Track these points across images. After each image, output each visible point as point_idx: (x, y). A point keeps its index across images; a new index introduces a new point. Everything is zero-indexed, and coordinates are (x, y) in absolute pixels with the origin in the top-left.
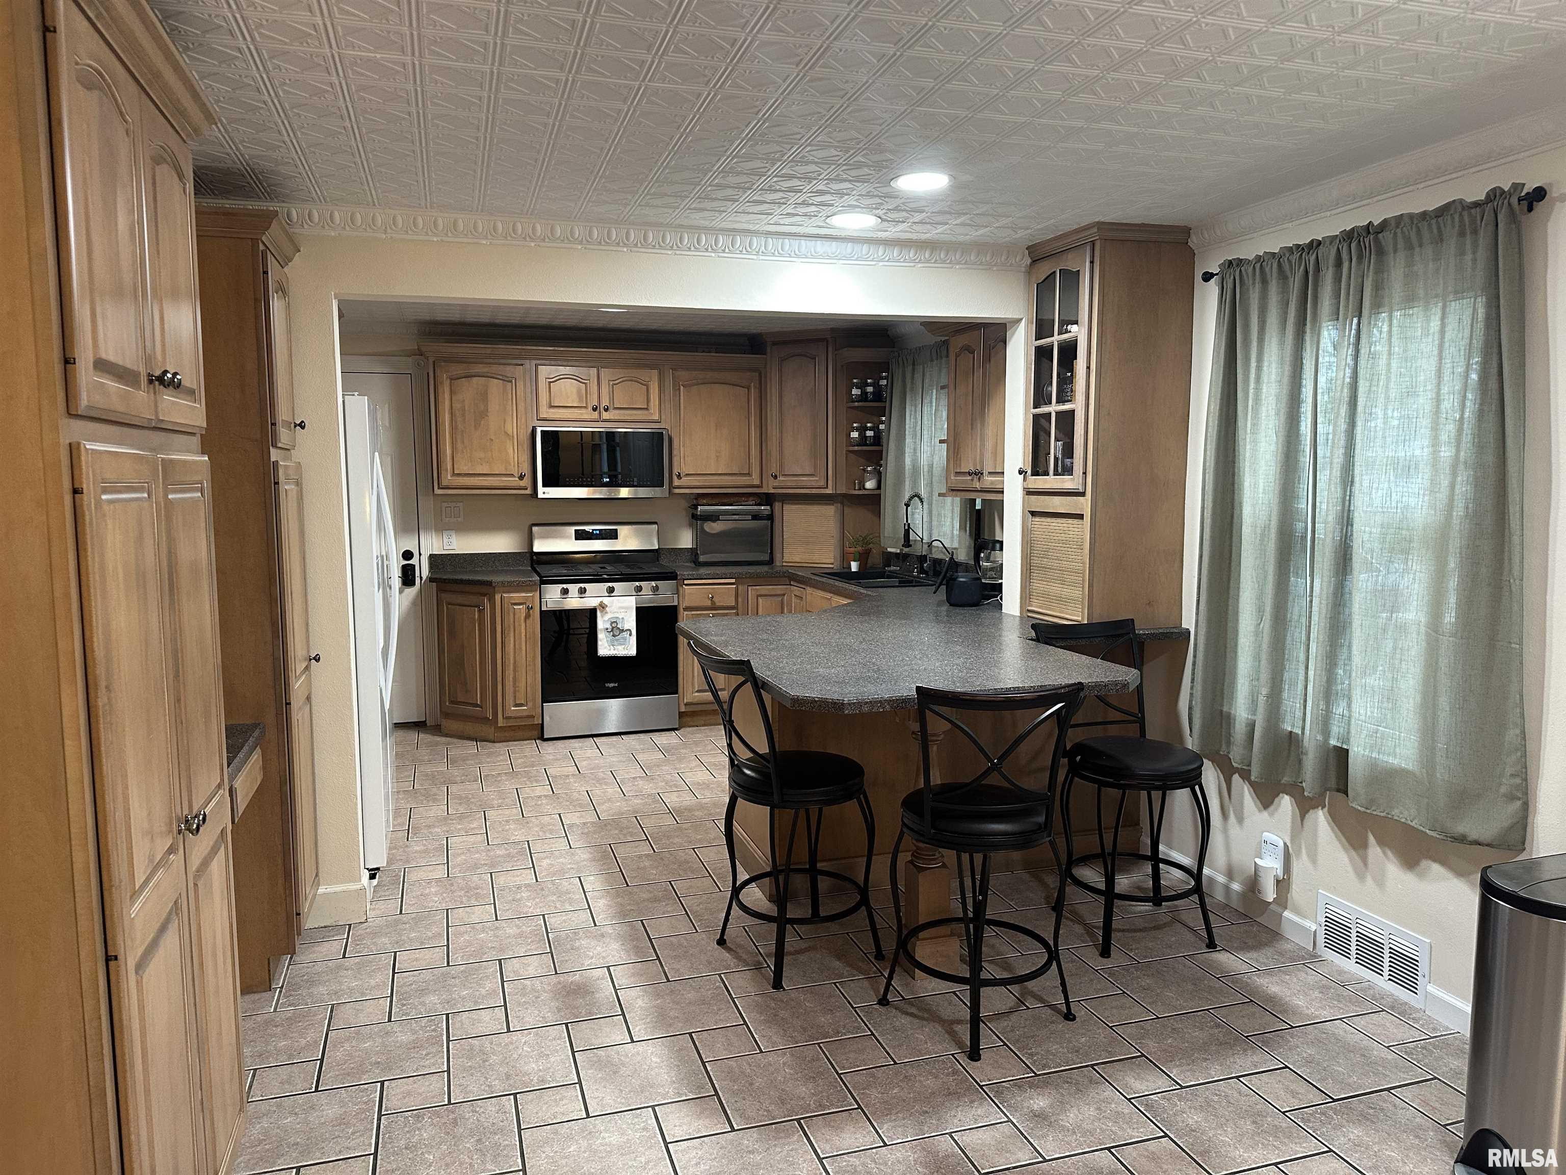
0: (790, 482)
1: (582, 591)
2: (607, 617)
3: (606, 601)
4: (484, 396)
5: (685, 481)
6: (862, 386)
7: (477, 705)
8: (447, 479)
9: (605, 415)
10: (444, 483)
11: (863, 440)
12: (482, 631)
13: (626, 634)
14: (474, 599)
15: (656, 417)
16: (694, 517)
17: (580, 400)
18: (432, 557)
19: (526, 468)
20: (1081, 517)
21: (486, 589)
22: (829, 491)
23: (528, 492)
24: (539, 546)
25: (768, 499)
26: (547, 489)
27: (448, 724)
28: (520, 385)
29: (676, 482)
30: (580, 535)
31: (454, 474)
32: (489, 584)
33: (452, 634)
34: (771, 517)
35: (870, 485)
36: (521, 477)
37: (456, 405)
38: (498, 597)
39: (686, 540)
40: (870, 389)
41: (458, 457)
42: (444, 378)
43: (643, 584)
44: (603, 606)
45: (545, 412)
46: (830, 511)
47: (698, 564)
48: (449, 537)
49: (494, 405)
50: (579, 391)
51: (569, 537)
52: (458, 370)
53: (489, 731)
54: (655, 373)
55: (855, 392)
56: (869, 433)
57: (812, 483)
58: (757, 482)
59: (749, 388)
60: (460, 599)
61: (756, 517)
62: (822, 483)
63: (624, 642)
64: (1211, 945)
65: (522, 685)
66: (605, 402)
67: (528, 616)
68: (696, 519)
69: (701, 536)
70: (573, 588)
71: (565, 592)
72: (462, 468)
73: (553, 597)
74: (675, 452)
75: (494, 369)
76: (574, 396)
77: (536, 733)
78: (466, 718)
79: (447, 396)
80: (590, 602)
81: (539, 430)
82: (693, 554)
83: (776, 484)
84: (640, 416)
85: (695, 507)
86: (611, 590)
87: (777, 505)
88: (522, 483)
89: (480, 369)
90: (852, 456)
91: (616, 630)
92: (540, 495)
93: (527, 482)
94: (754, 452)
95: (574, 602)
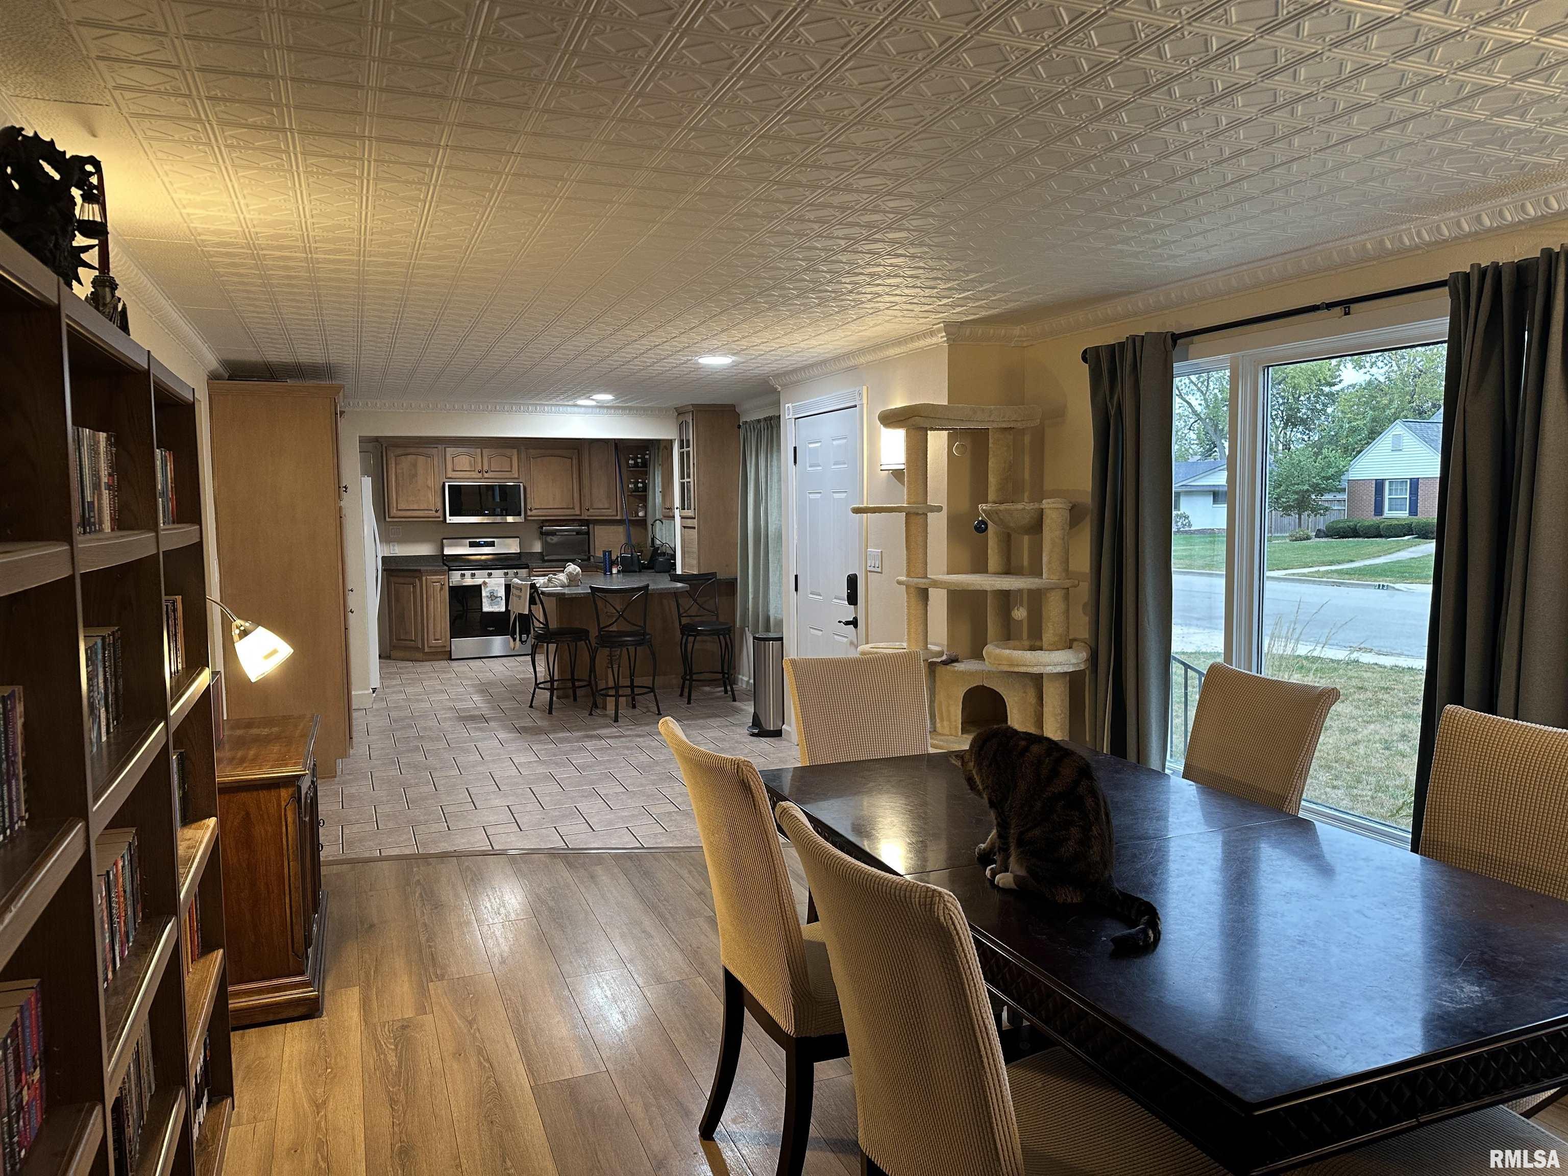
0: (597, 512)
1: (473, 575)
2: (488, 589)
3: (487, 580)
4: (415, 465)
5: (534, 512)
6: (635, 459)
7: (412, 640)
8: (394, 512)
9: (486, 475)
10: (392, 515)
11: (637, 489)
12: (415, 598)
13: (499, 599)
14: (411, 580)
15: (516, 476)
16: (542, 533)
17: (471, 465)
18: (383, 558)
19: (439, 506)
20: (694, 528)
21: (417, 573)
22: (618, 518)
23: (441, 519)
24: (447, 551)
25: (586, 523)
26: (452, 518)
27: (394, 654)
28: (436, 459)
29: (529, 513)
30: (472, 545)
31: (397, 510)
32: (420, 571)
33: (397, 600)
34: (588, 533)
35: (641, 514)
36: (437, 511)
37: (399, 471)
38: (424, 578)
39: (537, 547)
40: (639, 460)
41: (400, 500)
42: (391, 455)
43: (509, 571)
44: (485, 583)
45: (450, 474)
46: (621, 529)
47: (544, 561)
48: (394, 546)
49: (420, 471)
50: (470, 462)
51: (465, 546)
52: (399, 451)
53: (419, 655)
54: (515, 451)
55: (631, 462)
56: (640, 485)
57: (609, 513)
58: (578, 513)
59: (571, 459)
60: (401, 580)
61: (578, 533)
62: (614, 513)
63: (498, 604)
64: (734, 700)
65: (439, 629)
66: (486, 468)
67: (441, 589)
68: (543, 534)
69: (545, 545)
70: (468, 573)
71: (463, 575)
72: (402, 506)
73: (456, 578)
74: (528, 496)
75: (420, 450)
76: (467, 464)
77: (447, 657)
78: (406, 648)
79: (393, 465)
80: (478, 581)
81: (447, 484)
82: (541, 556)
83: (589, 513)
84: (507, 475)
85: (542, 528)
86: (490, 575)
87: (591, 526)
88: (437, 514)
89: (412, 450)
90: (631, 498)
91: (493, 597)
92: (448, 521)
93: (440, 514)
94: (576, 495)
95: (468, 581)
